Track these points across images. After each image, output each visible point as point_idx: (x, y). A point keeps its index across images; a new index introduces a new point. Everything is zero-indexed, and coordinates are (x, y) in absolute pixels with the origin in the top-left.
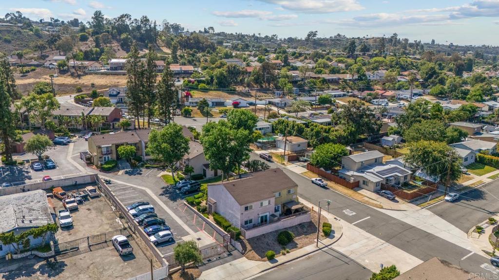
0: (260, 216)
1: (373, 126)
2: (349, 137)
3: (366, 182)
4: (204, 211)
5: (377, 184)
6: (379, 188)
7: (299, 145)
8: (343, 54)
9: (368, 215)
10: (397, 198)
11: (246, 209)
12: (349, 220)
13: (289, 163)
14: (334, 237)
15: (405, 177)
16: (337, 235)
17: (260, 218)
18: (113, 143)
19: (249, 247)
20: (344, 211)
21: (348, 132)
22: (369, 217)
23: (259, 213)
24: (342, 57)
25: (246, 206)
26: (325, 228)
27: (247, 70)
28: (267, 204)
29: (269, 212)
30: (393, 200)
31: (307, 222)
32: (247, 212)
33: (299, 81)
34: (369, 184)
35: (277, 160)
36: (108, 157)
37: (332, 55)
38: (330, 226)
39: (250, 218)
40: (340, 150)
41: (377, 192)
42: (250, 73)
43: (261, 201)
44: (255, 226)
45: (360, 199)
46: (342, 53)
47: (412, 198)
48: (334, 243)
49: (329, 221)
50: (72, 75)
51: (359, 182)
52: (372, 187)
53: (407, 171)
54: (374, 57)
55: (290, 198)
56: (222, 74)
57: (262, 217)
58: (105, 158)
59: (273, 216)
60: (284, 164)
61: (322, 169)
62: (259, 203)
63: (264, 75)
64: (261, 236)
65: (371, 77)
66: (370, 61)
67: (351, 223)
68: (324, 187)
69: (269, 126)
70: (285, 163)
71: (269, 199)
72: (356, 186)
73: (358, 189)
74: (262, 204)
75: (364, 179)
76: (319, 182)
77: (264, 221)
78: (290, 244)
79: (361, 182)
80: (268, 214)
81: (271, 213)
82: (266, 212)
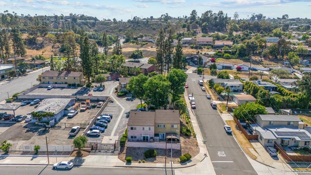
0: (143, 136)
3: (261, 138)
5: (269, 141)
9: (233, 160)
10: (279, 157)
11: (132, 128)
12: (214, 158)
13: (226, 113)
14: (186, 164)
16: (189, 164)
17: (142, 138)
19: (125, 151)
20: (219, 152)
22: (232, 162)
23: (142, 134)
25: (132, 127)
28: (148, 130)
31: (176, 150)
32: (132, 131)
34: (263, 140)
39: (135, 135)
41: (266, 147)
42: (268, 47)
44: (138, 141)
45: (245, 148)
47: (295, 161)
51: (258, 136)
55: (173, 131)
56: (242, 47)
57: (144, 137)
58: (123, 90)
59: (151, 138)
60: (222, 112)
62: (142, 127)
64: (137, 148)
67: (212, 161)
68: (230, 134)
70: (224, 112)
71: (149, 127)
72: (254, 138)
74: (143, 129)
77: (145, 139)
78: (151, 158)
80: (149, 136)
81: (151, 136)
82: (148, 135)
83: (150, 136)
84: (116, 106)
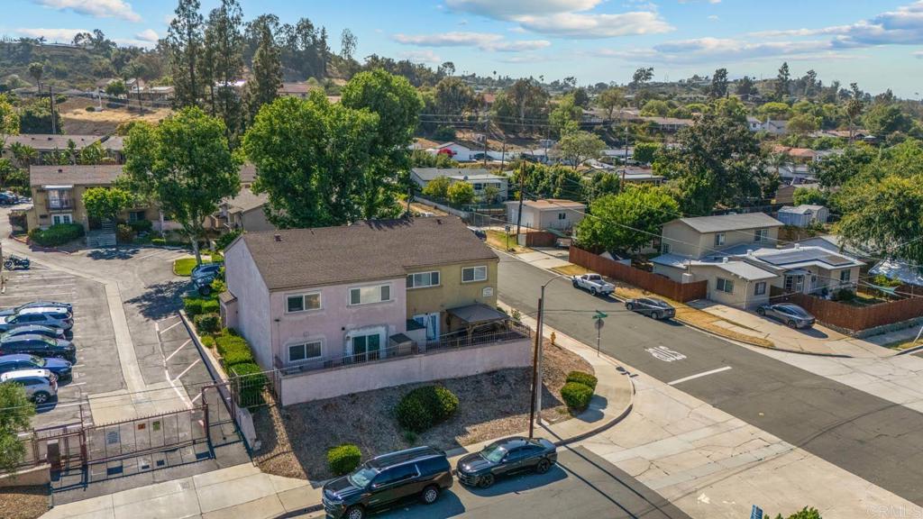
0: (353, 334)
1: (756, 179)
2: (693, 201)
3: (725, 284)
4: (209, 328)
5: (758, 285)
6: (766, 298)
7: (562, 216)
8: (703, 99)
9: (724, 363)
10: (816, 327)
11: (295, 304)
12: (662, 372)
13: (527, 250)
14: (601, 416)
15: (845, 275)
16: (610, 412)
17: (350, 345)
18: (78, 183)
20: (651, 350)
21: (691, 190)
22: (729, 368)
23: (348, 326)
24: (698, 102)
25: (294, 294)
26: (572, 385)
27: (483, 99)
28: (378, 298)
29: (387, 326)
30: (807, 329)
31: (517, 369)
32: (297, 317)
33: (599, 124)
34: (736, 289)
35: (499, 244)
36: (66, 219)
37: (678, 100)
38: (592, 382)
39: (313, 339)
40: (658, 205)
42: (490, 105)
43: (354, 286)
44: (329, 365)
45: (704, 326)
46: (700, 96)
47: (867, 327)
48: (596, 432)
49: (596, 372)
50: (131, 110)
51: (705, 283)
52: (742, 294)
53: (850, 259)
54: (765, 102)
55: (470, 293)
56: (427, 102)
57: (359, 342)
58: (57, 219)
59: (399, 338)
60: (513, 250)
61: (607, 255)
62: (346, 290)
63: (519, 106)
65: (758, 126)
66: (758, 109)
67: (666, 382)
68: (605, 296)
69: (500, 181)
70: (518, 249)
71: (385, 283)
72: (698, 294)
73: (703, 302)
74: (356, 296)
75: (723, 276)
76: (593, 283)
77: (365, 350)
78: (440, 429)
79: (713, 284)
80: (381, 331)
81: (394, 331)
82: (375, 326)
83: (387, 330)
84: (58, 279)
